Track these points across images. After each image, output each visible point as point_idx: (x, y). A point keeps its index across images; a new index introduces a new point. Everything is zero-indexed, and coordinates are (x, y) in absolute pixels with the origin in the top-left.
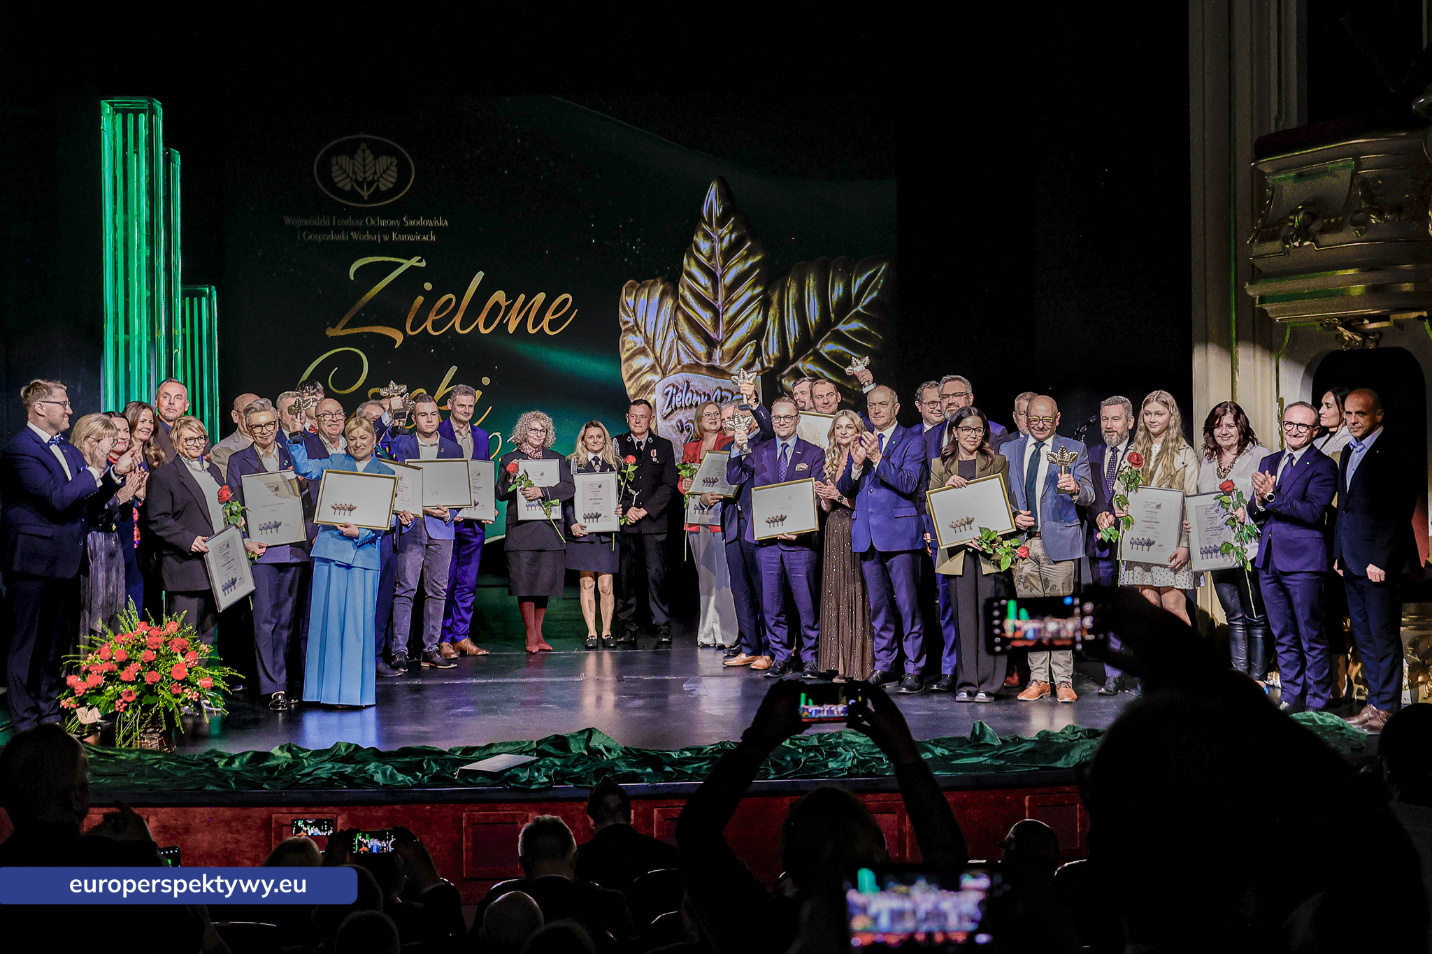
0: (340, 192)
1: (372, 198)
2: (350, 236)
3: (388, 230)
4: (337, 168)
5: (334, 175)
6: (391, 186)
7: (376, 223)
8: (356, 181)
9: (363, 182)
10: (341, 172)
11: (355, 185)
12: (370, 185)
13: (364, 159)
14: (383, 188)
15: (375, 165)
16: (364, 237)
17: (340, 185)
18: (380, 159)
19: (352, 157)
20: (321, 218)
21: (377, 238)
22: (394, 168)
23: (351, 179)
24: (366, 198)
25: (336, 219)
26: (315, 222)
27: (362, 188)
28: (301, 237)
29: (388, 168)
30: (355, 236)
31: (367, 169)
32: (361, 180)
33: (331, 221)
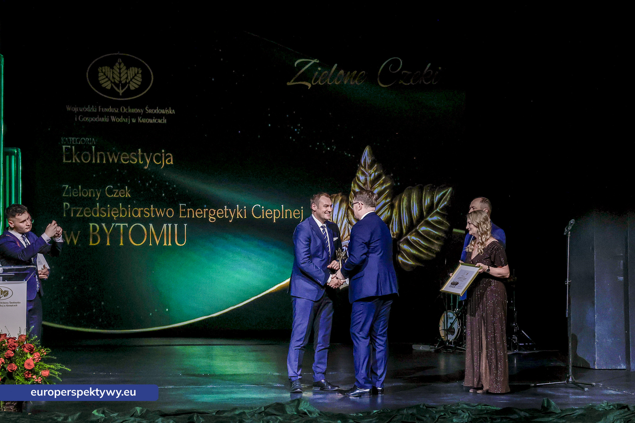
0: (104, 90)
1: (125, 94)
2: (110, 118)
3: (136, 115)
4: (103, 74)
5: (100, 79)
6: (137, 87)
7: (127, 111)
8: (115, 83)
9: (119, 84)
10: (104, 77)
11: (113, 85)
12: (123, 86)
13: (120, 69)
14: (132, 88)
15: (127, 73)
16: (119, 120)
17: (104, 86)
18: (131, 68)
19: (113, 69)
20: (91, 107)
21: (128, 121)
22: (140, 76)
23: (111, 82)
24: (121, 95)
25: (101, 108)
26: (87, 109)
27: (119, 89)
28: (78, 118)
29: (135, 75)
30: (113, 119)
31: (122, 75)
32: (117, 82)
33: (98, 110)
